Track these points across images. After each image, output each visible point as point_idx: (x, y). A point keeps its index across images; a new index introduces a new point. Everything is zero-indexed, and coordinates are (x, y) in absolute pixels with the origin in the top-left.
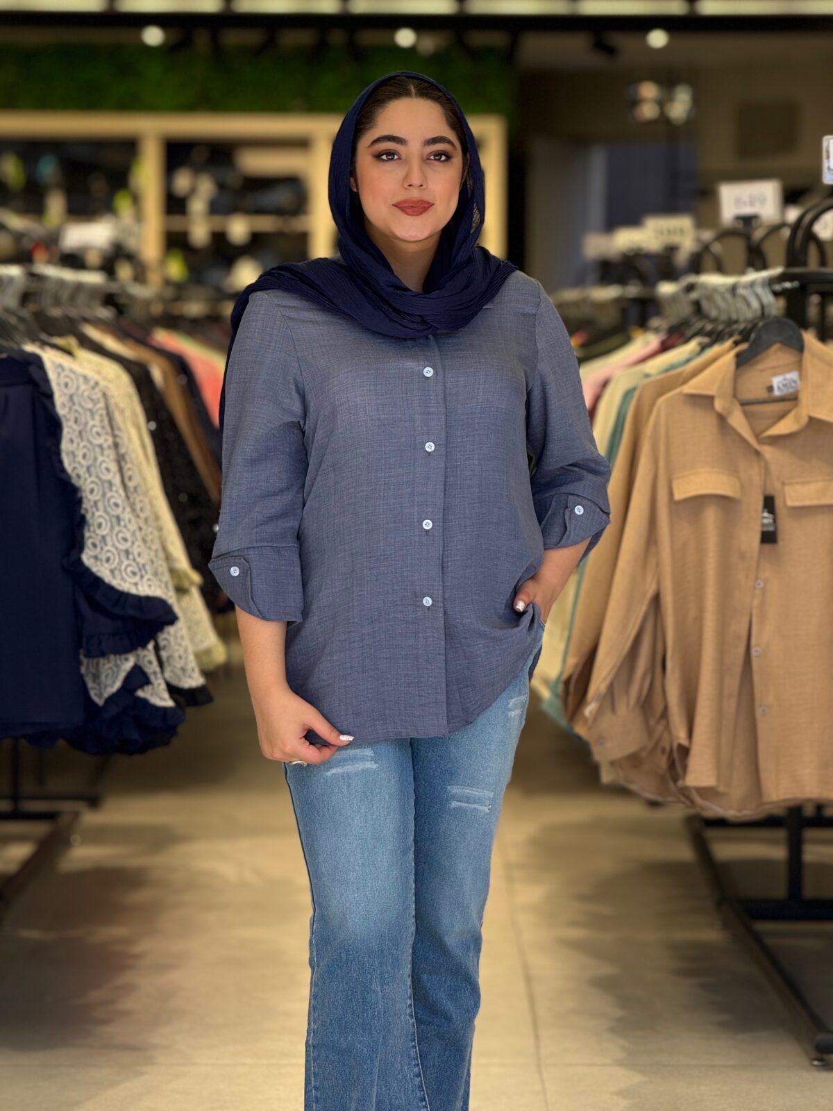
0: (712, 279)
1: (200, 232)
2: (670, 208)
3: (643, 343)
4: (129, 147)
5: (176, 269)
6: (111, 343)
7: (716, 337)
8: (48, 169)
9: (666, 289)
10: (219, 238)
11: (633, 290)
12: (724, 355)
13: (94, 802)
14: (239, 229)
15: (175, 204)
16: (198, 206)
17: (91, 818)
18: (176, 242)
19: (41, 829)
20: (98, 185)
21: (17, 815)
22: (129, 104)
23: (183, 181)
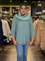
0: (42, 16)
1: (14, 12)
2: (40, 11)
3: (38, 20)
4: (10, 7)
5: (12, 14)
6: (7, 19)
7: (42, 20)
8: (5, 9)
9: (40, 16)
10: (15, 13)
11: (38, 16)
12: (43, 21)
13: (6, 46)
14: (16, 12)
15: (12, 11)
16: (14, 11)
17: (6, 47)
18: (12, 13)
19: (3, 48)
20: (8, 10)
21: (1, 47)
22: (10, 5)
23: (13, 9)
